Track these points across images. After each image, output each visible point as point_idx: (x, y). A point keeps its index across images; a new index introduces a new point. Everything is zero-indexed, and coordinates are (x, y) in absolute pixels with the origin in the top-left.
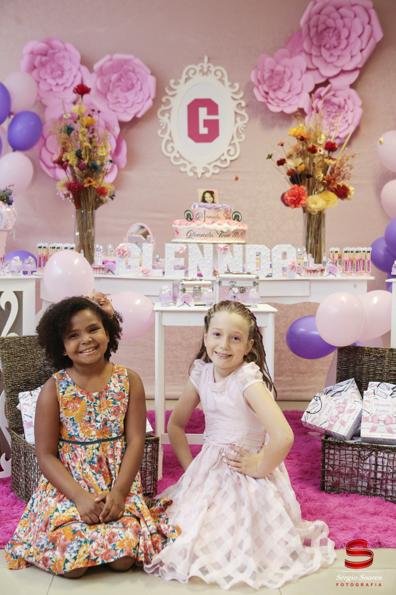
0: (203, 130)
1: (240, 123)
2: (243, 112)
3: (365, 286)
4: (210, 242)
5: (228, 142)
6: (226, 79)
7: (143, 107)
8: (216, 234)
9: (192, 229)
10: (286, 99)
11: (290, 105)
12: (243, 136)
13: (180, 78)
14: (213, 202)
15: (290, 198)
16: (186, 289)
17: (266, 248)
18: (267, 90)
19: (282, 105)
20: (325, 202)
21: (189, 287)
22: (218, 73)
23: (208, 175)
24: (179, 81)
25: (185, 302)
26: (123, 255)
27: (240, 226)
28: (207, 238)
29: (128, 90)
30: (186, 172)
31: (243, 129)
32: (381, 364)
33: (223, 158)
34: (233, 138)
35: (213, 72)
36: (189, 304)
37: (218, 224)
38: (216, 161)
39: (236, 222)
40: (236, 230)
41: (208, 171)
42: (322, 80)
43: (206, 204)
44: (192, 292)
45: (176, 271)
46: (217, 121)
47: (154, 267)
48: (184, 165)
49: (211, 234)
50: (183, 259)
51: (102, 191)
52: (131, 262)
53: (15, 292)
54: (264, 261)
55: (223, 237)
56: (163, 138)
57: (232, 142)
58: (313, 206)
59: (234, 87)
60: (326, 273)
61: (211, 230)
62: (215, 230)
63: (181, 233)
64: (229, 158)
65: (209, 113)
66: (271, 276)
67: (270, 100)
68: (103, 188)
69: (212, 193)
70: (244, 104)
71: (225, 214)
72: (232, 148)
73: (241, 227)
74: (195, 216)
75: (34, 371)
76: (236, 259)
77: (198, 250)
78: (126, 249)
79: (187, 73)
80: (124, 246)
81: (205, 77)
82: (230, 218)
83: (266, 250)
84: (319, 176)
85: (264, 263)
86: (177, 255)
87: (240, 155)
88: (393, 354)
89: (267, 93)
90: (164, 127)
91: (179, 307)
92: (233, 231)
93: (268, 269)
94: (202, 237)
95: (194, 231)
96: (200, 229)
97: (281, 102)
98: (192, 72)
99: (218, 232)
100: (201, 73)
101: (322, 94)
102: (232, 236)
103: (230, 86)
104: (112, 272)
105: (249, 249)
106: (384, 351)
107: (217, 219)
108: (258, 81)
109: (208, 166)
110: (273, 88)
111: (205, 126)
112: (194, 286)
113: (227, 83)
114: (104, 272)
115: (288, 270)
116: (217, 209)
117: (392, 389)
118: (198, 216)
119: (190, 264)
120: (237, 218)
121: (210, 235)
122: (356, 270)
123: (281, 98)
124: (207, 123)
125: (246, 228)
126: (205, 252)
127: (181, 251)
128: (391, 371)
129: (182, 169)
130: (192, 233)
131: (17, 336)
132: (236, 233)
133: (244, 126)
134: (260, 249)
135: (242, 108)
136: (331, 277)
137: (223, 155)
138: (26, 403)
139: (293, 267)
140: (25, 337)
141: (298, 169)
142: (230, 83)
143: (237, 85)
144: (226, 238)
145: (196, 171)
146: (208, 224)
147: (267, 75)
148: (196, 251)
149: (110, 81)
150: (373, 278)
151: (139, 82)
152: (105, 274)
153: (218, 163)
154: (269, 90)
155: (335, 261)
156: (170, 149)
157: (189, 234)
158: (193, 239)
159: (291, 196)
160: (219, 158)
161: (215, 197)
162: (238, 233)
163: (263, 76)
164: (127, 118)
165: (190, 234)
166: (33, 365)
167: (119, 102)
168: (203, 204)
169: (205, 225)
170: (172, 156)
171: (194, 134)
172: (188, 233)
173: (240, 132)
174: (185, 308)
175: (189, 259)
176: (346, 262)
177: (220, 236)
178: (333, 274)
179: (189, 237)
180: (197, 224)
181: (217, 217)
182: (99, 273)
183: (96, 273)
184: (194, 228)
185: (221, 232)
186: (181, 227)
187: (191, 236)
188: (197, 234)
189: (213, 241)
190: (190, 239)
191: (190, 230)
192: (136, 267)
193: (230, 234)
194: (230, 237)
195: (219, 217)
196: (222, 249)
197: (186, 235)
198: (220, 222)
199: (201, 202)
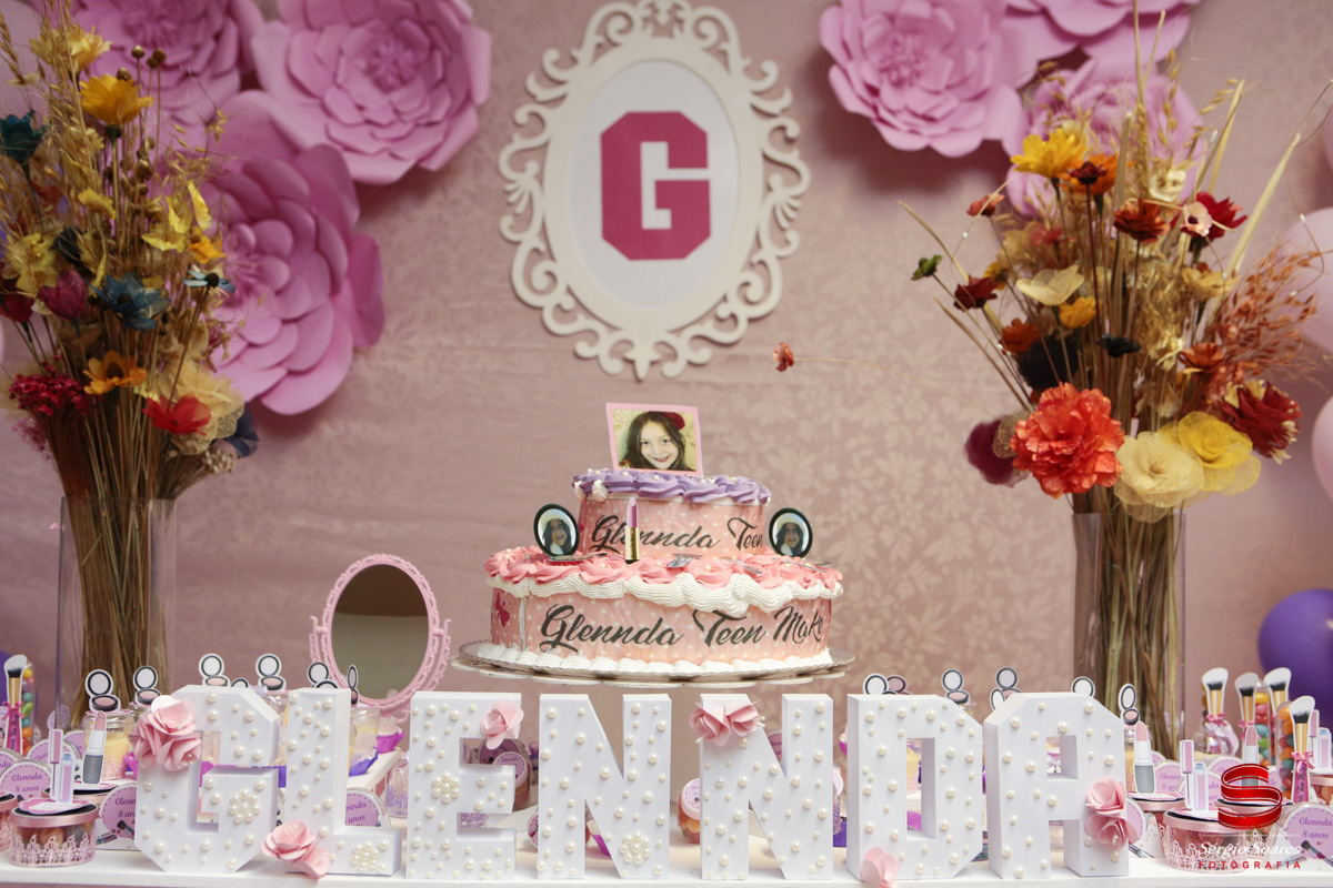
0: (655, 218)
1: (783, 193)
2: (792, 157)
4: (660, 669)
5: (742, 258)
6: (732, 47)
7: (447, 135)
8: (693, 626)
9: (570, 601)
10: (937, 114)
11: (954, 130)
12: (793, 236)
13: (579, 45)
14: (679, 465)
15: (1045, 447)
17: (958, 713)
18: (873, 81)
19: (927, 130)
20: (1199, 467)
22: (707, 27)
23: (671, 369)
24: (575, 53)
26: (168, 757)
27: (807, 581)
28: (642, 646)
29: (403, 81)
30: (596, 358)
31: (791, 214)
33: (723, 312)
34: (758, 243)
35: (688, 26)
37: (700, 579)
38: (699, 321)
39: (788, 562)
40: (788, 605)
41: (674, 356)
42: (1062, 48)
43: (645, 475)
45: (473, 841)
46: (702, 188)
48: (591, 336)
49: (665, 626)
51: (178, 419)
52: (224, 794)
54: (952, 787)
55: (727, 645)
56: (517, 243)
57: (755, 259)
58: (1144, 483)
59: (764, 75)
61: (663, 607)
62: (685, 606)
63: (521, 615)
64: (744, 312)
65: (674, 162)
67: (884, 114)
68: (190, 403)
69: (673, 423)
70: (794, 130)
71: (735, 525)
72: (751, 276)
73: (817, 590)
74: (587, 534)
76: (794, 777)
77: (591, 730)
78: (185, 727)
79: (602, 29)
81: (662, 42)
82: (758, 542)
83: (960, 725)
84: (1163, 345)
85: (950, 798)
87: (782, 301)
89: (874, 91)
90: (520, 209)
92: (776, 608)
94: (618, 644)
95: (580, 610)
96: (610, 601)
97: (921, 123)
98: (619, 23)
99: (702, 618)
100: (650, 29)
101: (1067, 91)
102: (769, 633)
103: (747, 70)
107: (694, 549)
108: (845, 45)
109: (671, 339)
110: (894, 76)
111: (660, 204)
113: (737, 61)
114: (68, 851)
115: (1082, 836)
116: (692, 501)
118: (602, 533)
120: (790, 540)
121: (659, 635)
123: (920, 111)
124: (666, 194)
126: (628, 735)
127: (495, 731)
129: (583, 349)
130: (570, 622)
132: (792, 622)
133: (796, 203)
134: (929, 720)
135: (790, 141)
136: (1317, 872)
137: (725, 299)
141: (1063, 317)
142: (748, 62)
143: (771, 68)
144: (738, 647)
145: (630, 355)
146: (647, 577)
147: (873, 31)
149: (341, 52)
151: (438, 56)
153: (709, 329)
154: (881, 81)
156: (540, 281)
157: (554, 627)
158: (573, 652)
159: (1044, 438)
160: (712, 314)
161: (688, 442)
162: (798, 618)
163: (861, 36)
164: (393, 171)
165: (563, 626)
167: (368, 122)
168: (626, 474)
169: (634, 581)
170: (548, 303)
171: (623, 231)
172: (549, 618)
173: (784, 223)
175: (544, 774)
177: (708, 641)
178: (1321, 856)
179: (554, 644)
180: (597, 578)
181: (695, 540)
182: (41, 861)
183: (26, 861)
184: (577, 594)
185: (718, 618)
186: (519, 590)
187: (565, 634)
188: (591, 629)
189: (672, 662)
190: (559, 649)
191: (558, 607)
192: (248, 822)
193: (761, 628)
194: (757, 645)
195: (706, 541)
196: (721, 727)
197: (539, 628)
198: (708, 567)
199: (622, 464)
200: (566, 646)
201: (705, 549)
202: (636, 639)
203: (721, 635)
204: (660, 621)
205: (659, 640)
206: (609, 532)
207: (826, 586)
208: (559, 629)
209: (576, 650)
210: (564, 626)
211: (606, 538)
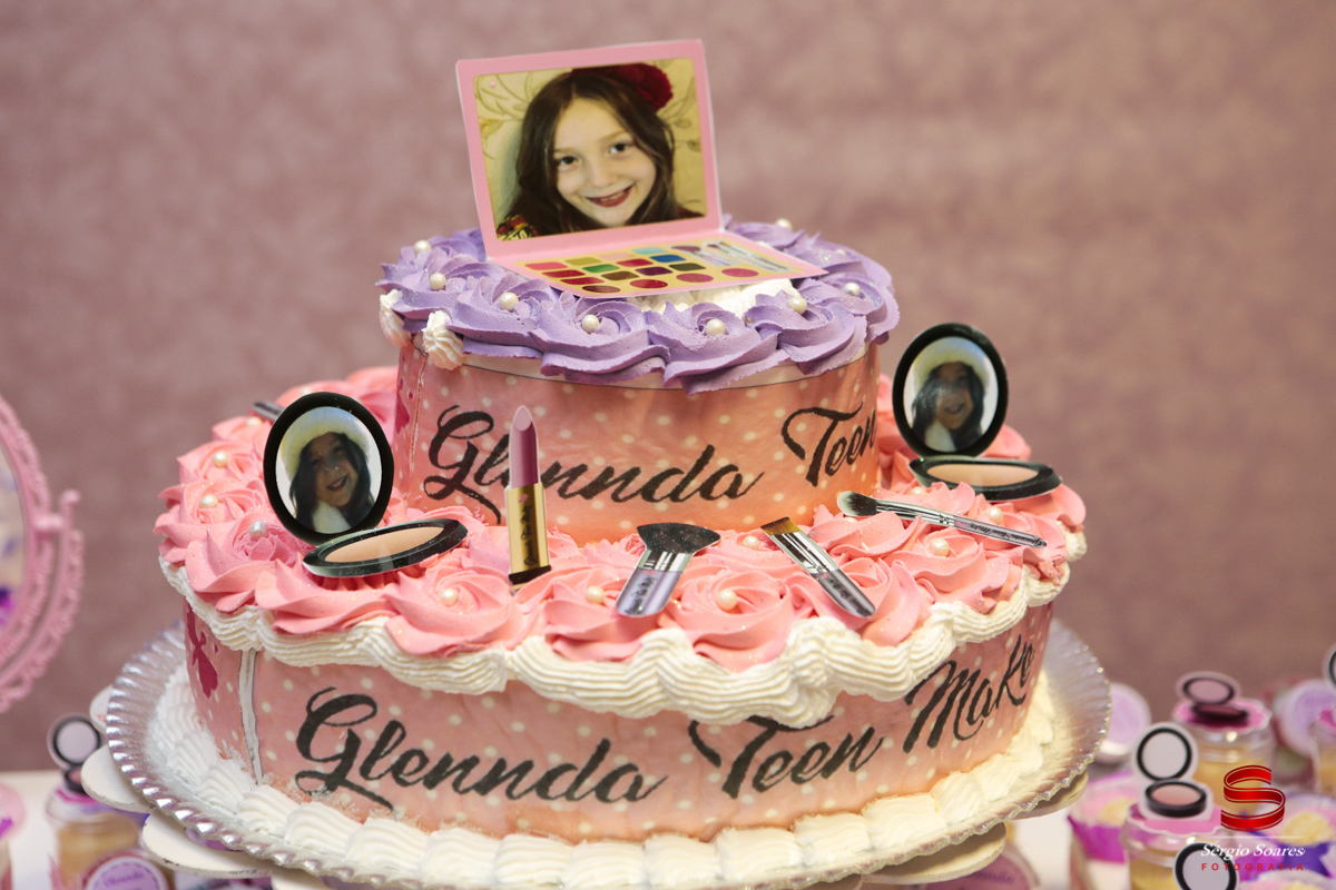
8: (689, 756)
9: (367, 685)
28: (558, 805)
37: (706, 641)
49: (616, 759)
61: (614, 719)
62: (668, 715)
63: (244, 692)
69: (640, 94)
71: (803, 429)
73: (1018, 601)
74: (419, 440)
92: (906, 688)
94: (495, 798)
95: (391, 711)
96: (461, 701)
102: (892, 740)
118: (454, 451)
121: (602, 779)
130: (370, 735)
132: (952, 696)
146: (563, 638)
157: (329, 742)
162: (972, 677)
165: (350, 742)
169: (532, 650)
172: (315, 719)
177: (731, 787)
179: (334, 781)
180: (435, 641)
181: (695, 483)
184: (379, 673)
185: (756, 732)
186: (235, 635)
187: (358, 762)
188: (424, 760)
190: (344, 795)
191: (336, 695)
193: (870, 732)
194: (861, 775)
195: (726, 481)
197: (293, 739)
198: (728, 596)
199: (505, 229)
200: (361, 790)
201: (723, 503)
202: (542, 788)
203: (764, 768)
204: (602, 747)
205: (602, 792)
206: (472, 452)
207: (1043, 578)
208: (340, 749)
209: (388, 805)
210: (353, 742)
211: (465, 465)
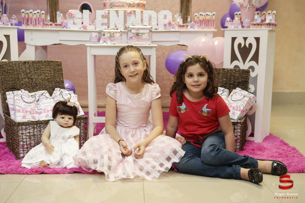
3: (211, 35)
4: (123, 10)
8: (127, 5)
9: (113, 3)
16: (105, 34)
17: (155, 12)
21: (107, 33)
25: (104, 41)
26: (71, 16)
27: (140, 1)
28: (121, 8)
32: (218, 77)
36: (107, 43)
40: (138, 3)
44: (109, 36)
45: (103, 26)
47: (90, 24)
49: (124, 5)
50: (106, 19)
52: (76, 21)
53: (5, 36)
54: (153, 20)
55: (131, 7)
60: (189, 27)
61: (123, 3)
62: (125, 3)
63: (107, 5)
66: (158, 29)
75: (18, 81)
76: (137, 19)
77: (115, 14)
78: (73, 13)
80: (72, 11)
83: (154, 14)
85: (153, 21)
86: (103, 17)
88: (224, 72)
91: (101, 44)
93: (155, 25)
94: (118, 7)
95: (114, 4)
96: (117, 2)
99: (128, 4)
102: (136, 7)
104: (66, 27)
105: (145, 13)
106: (220, 70)
112: (110, 33)
114: (61, 27)
115: (167, 25)
117: (222, 91)
119: (111, 22)
121: (123, 6)
122: (207, 26)
125: (145, 3)
126: (119, 15)
127: (105, 14)
128: (223, 81)
130: (113, 5)
131: (8, 61)
134: (151, 13)
136: (192, 30)
138: (10, 98)
139: (170, 24)
140: (12, 62)
144: (132, 8)
148: (114, 15)
150: (216, 30)
152: (61, 28)
155: (195, 21)
158: (113, 8)
162: (139, 5)
166: (17, 78)
172: (110, 5)
174: (105, 44)
175: (110, 19)
176: (201, 21)
177: (129, 7)
178: (193, 28)
179: (111, 8)
182: (58, 28)
183: (56, 28)
184: (114, 2)
185: (129, 4)
186: (107, 2)
188: (115, 6)
189: (124, 9)
190: (112, 8)
191: (111, 3)
192: (80, 24)
194: (134, 8)
196: (129, 13)
197: (109, 6)
202: (120, 7)
204: (123, 5)
205: (123, 7)
